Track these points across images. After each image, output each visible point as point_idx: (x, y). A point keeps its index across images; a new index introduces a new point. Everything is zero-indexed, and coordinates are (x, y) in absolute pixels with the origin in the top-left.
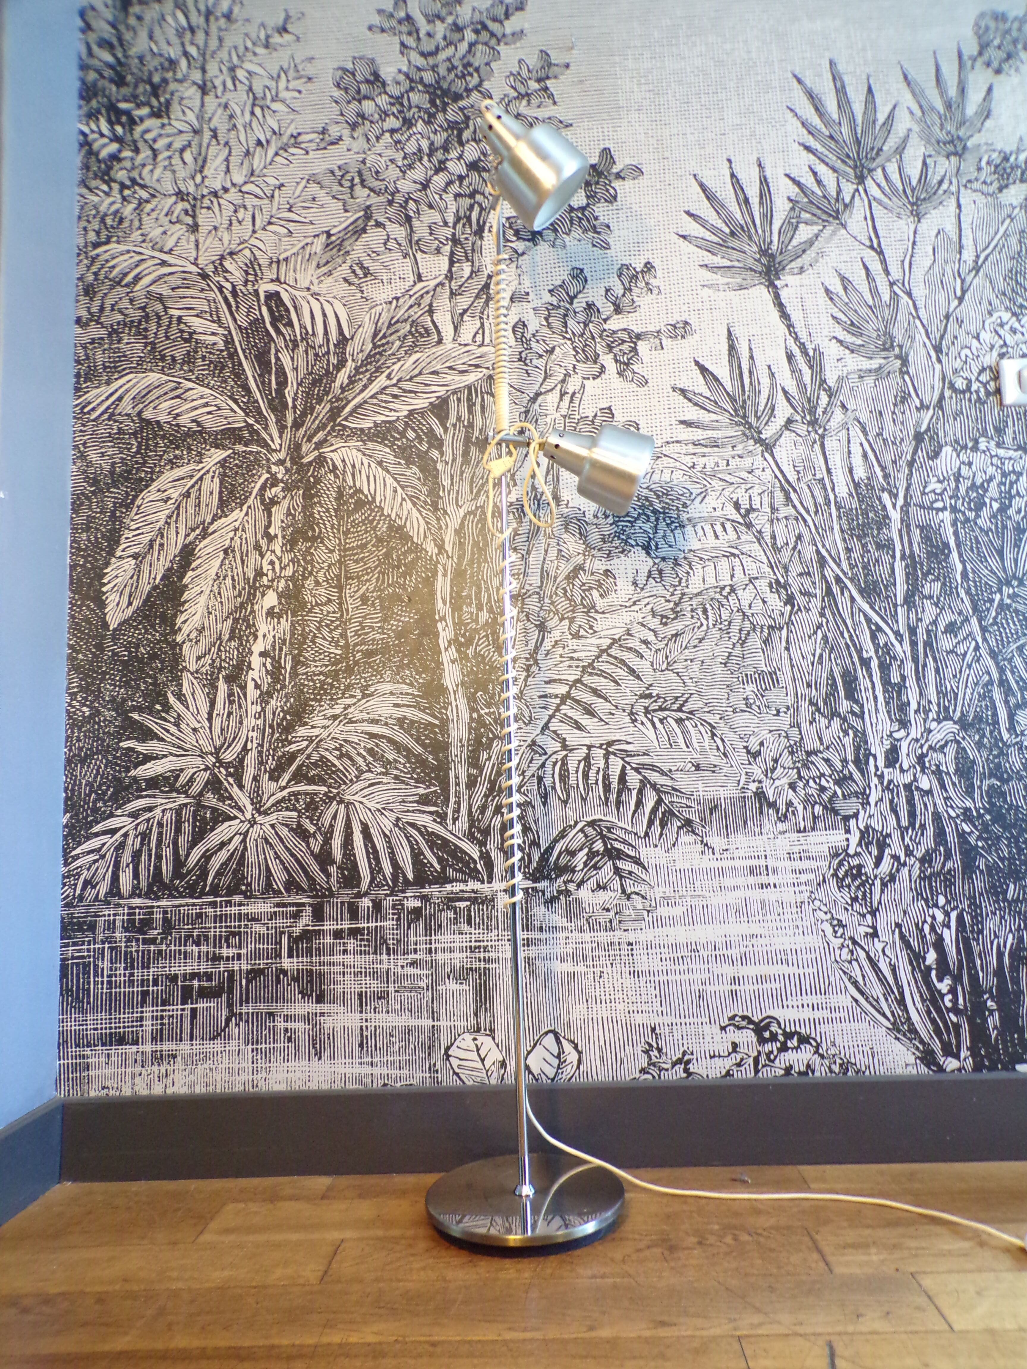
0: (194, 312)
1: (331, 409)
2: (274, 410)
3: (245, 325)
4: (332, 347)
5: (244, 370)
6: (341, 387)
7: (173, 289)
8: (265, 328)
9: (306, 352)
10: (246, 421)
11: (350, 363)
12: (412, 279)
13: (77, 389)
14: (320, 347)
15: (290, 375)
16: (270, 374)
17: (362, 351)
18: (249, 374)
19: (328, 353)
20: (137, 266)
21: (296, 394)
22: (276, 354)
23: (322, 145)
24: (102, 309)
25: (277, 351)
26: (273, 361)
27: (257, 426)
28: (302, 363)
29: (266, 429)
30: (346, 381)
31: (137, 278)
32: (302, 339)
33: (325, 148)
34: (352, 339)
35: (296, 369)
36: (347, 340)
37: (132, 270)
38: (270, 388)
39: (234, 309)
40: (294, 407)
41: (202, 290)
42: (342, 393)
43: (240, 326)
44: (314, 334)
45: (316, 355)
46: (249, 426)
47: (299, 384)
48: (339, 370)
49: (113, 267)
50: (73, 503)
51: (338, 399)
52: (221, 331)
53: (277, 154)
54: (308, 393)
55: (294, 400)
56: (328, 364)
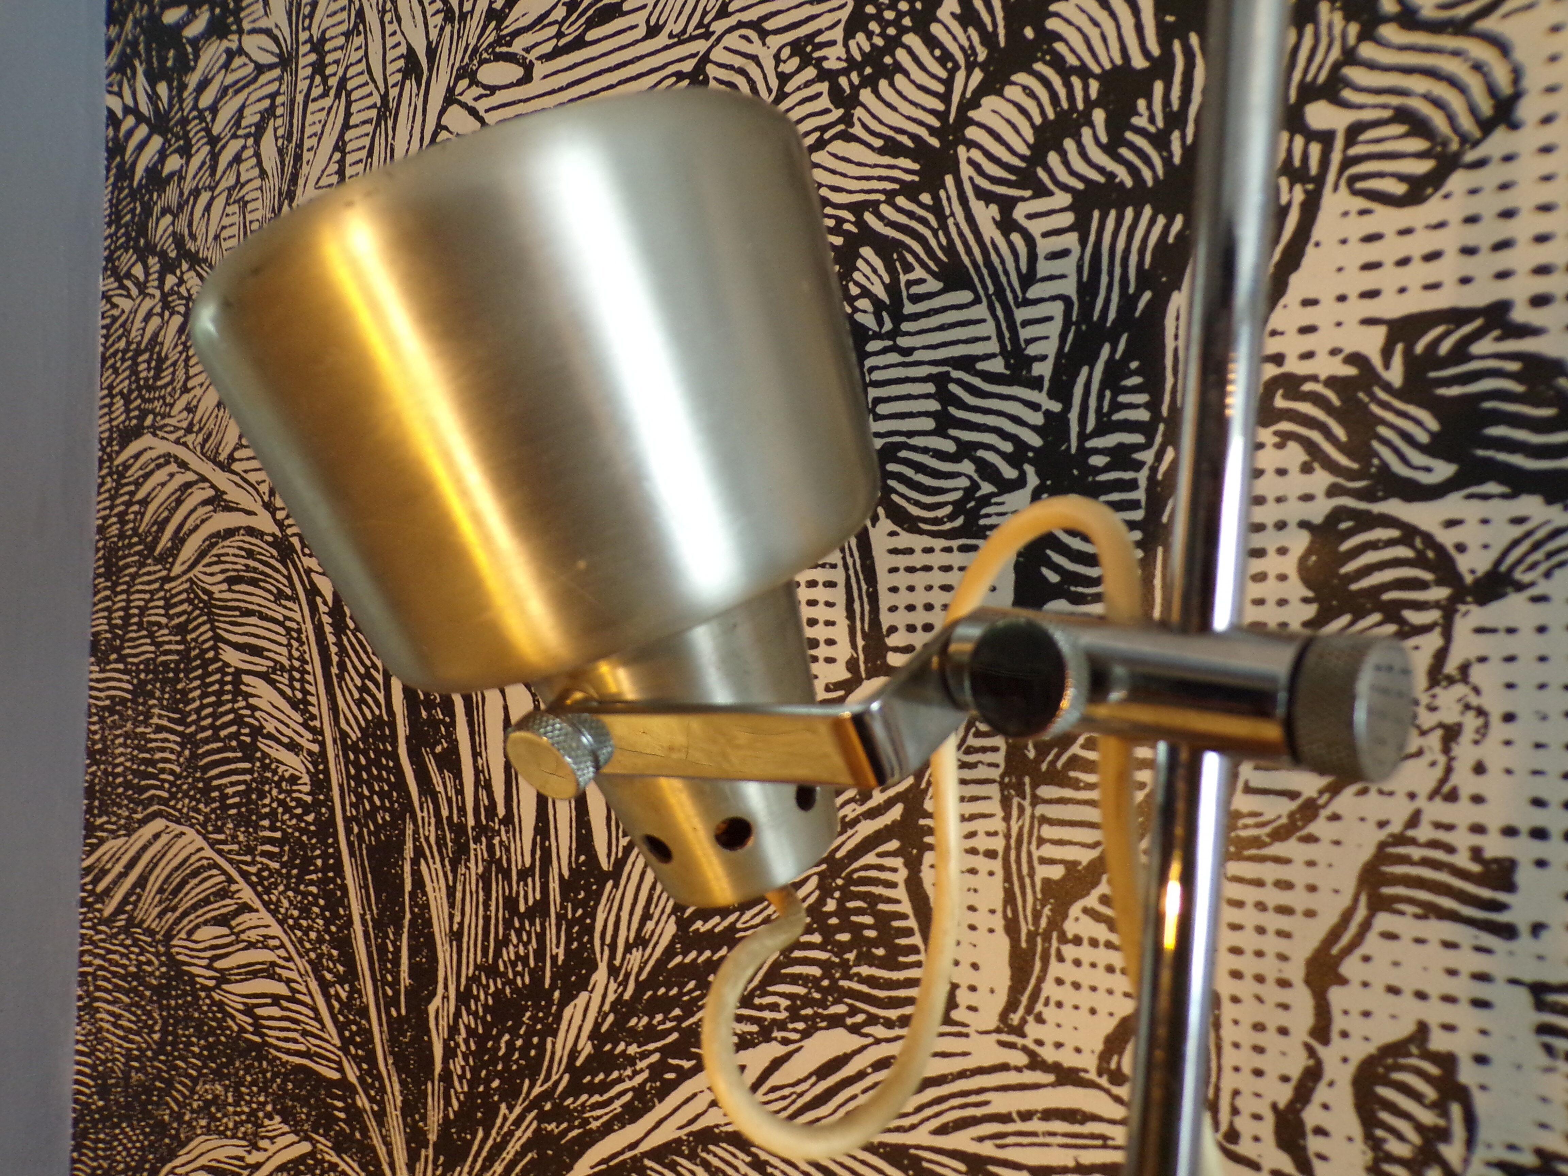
0: (262, 665)
1: (538, 1140)
2: (401, 1065)
3: (354, 735)
4: (554, 885)
5: (344, 888)
6: (570, 1067)
7: (231, 581)
8: (395, 756)
9: (485, 879)
10: (341, 1069)
11: (600, 976)
12: (843, 651)
13: (90, 829)
14: (524, 874)
15: (444, 951)
16: (398, 934)
17: (641, 941)
18: (356, 910)
19: (541, 908)
20: (179, 502)
21: (453, 1030)
22: (415, 862)
23: (571, 32)
24: (126, 618)
25: (419, 853)
26: (408, 887)
27: (362, 1101)
28: (473, 924)
29: (380, 1116)
30: (586, 1048)
31: (179, 540)
32: (481, 830)
33: (579, 43)
34: (616, 874)
35: (456, 936)
36: (603, 877)
37: (173, 511)
38: (397, 980)
39: (335, 670)
40: (446, 1075)
41: (280, 596)
42: (574, 1089)
43: (344, 735)
44: (508, 820)
45: (511, 903)
46: (343, 1083)
47: (464, 998)
48: (567, 998)
49: (145, 502)
50: (76, 1122)
51: (560, 1113)
52: (306, 740)
53: (450, 98)
54: (481, 1041)
55: (449, 1053)
56: (540, 954)
